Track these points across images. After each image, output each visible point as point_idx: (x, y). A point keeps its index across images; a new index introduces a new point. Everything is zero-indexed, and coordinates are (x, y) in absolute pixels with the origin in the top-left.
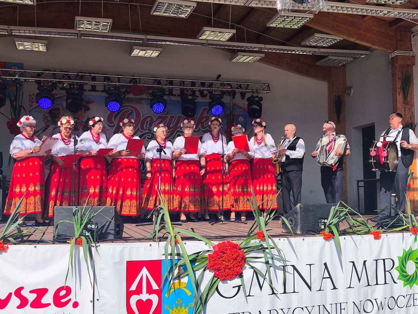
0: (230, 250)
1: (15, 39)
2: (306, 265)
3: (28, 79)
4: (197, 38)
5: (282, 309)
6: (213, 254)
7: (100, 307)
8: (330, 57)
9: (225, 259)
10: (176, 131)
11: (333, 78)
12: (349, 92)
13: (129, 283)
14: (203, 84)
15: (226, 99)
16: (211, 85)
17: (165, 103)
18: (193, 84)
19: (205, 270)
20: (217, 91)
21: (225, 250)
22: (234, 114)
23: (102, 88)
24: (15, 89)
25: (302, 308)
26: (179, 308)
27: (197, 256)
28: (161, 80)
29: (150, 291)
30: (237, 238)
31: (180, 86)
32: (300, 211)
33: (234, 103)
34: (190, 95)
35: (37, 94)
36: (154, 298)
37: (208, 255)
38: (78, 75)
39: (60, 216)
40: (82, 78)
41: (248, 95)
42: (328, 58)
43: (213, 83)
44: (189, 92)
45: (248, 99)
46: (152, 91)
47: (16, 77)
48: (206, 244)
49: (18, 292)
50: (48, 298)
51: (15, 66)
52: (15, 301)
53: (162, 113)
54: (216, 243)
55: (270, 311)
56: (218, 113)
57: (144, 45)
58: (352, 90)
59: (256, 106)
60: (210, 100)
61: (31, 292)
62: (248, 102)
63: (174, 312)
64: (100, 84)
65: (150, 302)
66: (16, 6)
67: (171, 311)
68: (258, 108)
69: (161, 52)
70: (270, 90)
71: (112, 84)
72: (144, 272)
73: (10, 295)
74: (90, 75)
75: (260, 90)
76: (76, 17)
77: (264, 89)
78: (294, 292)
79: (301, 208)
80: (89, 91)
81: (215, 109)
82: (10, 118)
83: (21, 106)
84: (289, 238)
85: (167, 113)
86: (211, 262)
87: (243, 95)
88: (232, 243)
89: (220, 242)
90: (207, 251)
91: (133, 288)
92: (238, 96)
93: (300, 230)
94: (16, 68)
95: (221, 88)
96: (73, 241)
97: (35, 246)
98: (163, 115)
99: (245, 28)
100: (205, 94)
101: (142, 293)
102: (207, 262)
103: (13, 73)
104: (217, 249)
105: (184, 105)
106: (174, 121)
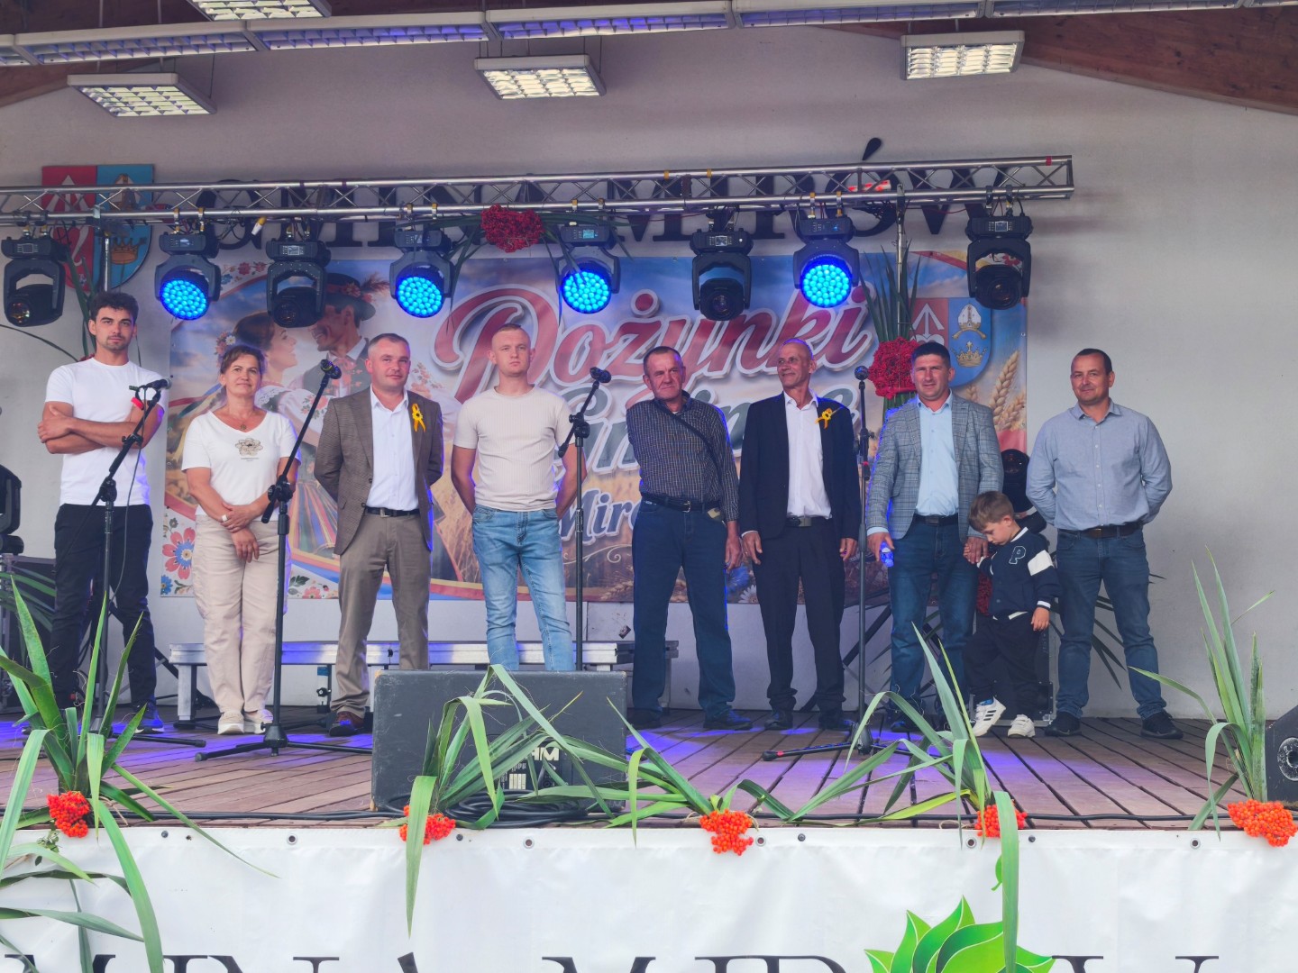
1: (74, 80)
3: (143, 218)
47: (93, 212)
51: (125, 175)
59: (1005, 255)
68: (1015, 263)
70: (1070, 184)
75: (1024, 186)
80: (371, 244)
85: (658, 311)
94: (130, 182)
95: (845, 193)
98: (643, 318)
105: (701, 272)
106: (686, 339)
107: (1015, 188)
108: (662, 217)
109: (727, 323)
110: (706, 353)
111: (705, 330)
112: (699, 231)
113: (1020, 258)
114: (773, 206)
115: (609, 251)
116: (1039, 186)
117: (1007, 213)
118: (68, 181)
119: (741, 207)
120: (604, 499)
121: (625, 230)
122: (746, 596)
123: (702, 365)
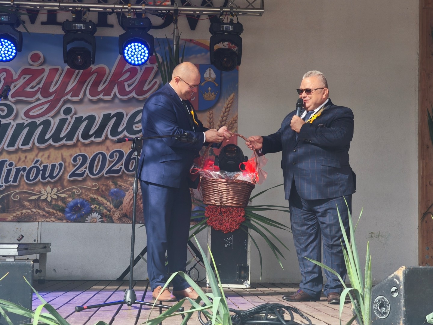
59: (229, 43)
75: (239, 8)
77: (250, 5)
81: (132, 52)
98: (35, 66)
105: (68, 43)
106: (59, 79)
107: (235, 8)
108: (46, 12)
109: (82, 71)
110: (69, 88)
111: (69, 75)
112: (67, 20)
113: (236, 45)
114: (108, 10)
115: (16, 28)
116: (246, 8)
117: (230, 21)
119: (90, 9)
120: (11, 164)
121: (25, 17)
122: (89, 218)
123: (67, 94)
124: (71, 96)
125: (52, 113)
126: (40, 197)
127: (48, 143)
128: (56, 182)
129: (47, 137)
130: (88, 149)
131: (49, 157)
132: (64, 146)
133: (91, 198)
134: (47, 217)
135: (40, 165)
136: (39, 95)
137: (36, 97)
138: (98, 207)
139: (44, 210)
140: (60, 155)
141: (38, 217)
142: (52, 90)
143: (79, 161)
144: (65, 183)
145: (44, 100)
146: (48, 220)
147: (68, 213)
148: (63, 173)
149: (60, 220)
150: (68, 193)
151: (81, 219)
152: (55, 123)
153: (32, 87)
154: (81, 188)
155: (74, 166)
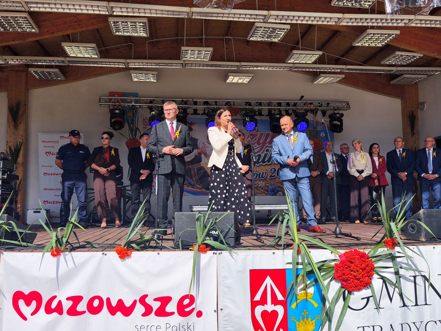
0: (358, 259)
1: (131, 71)
2: (438, 275)
3: (142, 106)
4: (286, 62)
5: (414, 323)
6: (340, 263)
7: (225, 317)
8: (405, 76)
9: (354, 269)
10: (265, 146)
11: (407, 95)
12: (422, 107)
13: (253, 293)
14: (288, 104)
15: (310, 117)
16: (295, 105)
17: (256, 122)
18: (279, 104)
19: (331, 280)
20: (302, 110)
21: (353, 259)
22: (317, 130)
23: (202, 112)
24: (132, 115)
25: (436, 322)
26: (305, 320)
27: (323, 266)
28: (251, 103)
29: (275, 301)
30: (363, 247)
31: (268, 106)
32: (424, 217)
33: (317, 120)
34: (278, 114)
35: (150, 117)
36: (280, 309)
37: (334, 264)
38: (182, 101)
39: (181, 221)
40: (186, 103)
41: (329, 113)
42: (403, 76)
43: (297, 103)
44: (277, 112)
45: (330, 116)
46: (244, 112)
47: (132, 104)
48: (332, 252)
49: (143, 300)
50: (171, 307)
51: (131, 95)
52: (140, 309)
53: (252, 131)
54: (342, 252)
55: (402, 324)
56: (303, 129)
57: (237, 72)
58: (425, 105)
59: (337, 122)
60: (296, 117)
61: (155, 300)
62: (330, 118)
63: (301, 324)
64: (200, 108)
65: (275, 313)
66: (132, 44)
67: (297, 323)
68: (339, 123)
69: (253, 77)
70: (349, 107)
71: (211, 107)
72: (268, 281)
73: (135, 302)
74: (192, 101)
75: (340, 107)
76: (182, 47)
77: (344, 107)
78: (426, 304)
79: (424, 213)
80: (192, 114)
81: (300, 126)
82: (129, 138)
83: (137, 128)
84: (419, 246)
85: (257, 131)
86: (338, 271)
87: (324, 113)
88: (360, 251)
89: (347, 251)
90: (332, 260)
91: (258, 298)
92: (319, 113)
93: (424, 236)
94: (132, 96)
95: (305, 107)
96: (196, 248)
97: (159, 252)
98: (254, 133)
99: (326, 54)
100: (290, 114)
101: (267, 304)
102: (334, 272)
103: (130, 101)
104: (344, 258)
105: (272, 123)
106: (263, 138)
109: (272, 134)
110: (267, 141)
117: (338, 113)
118: (116, 95)
122: (278, 194)
123: (267, 143)
124: (269, 145)
125: (261, 152)
126: (258, 186)
127: (260, 164)
128: (264, 179)
129: (260, 161)
130: (276, 166)
131: (261, 169)
132: (267, 164)
133: (278, 186)
134: (262, 194)
135: (258, 173)
136: (256, 144)
137: (255, 145)
138: (281, 189)
139: (260, 191)
140: (265, 169)
141: (258, 194)
142: (261, 142)
143: (273, 171)
144: (268, 180)
145: (258, 146)
146: (262, 195)
147: (270, 192)
148: (267, 175)
149: (267, 195)
150: (269, 184)
151: (275, 194)
152: (263, 156)
153: (253, 141)
154: (274, 182)
155: (271, 173)
